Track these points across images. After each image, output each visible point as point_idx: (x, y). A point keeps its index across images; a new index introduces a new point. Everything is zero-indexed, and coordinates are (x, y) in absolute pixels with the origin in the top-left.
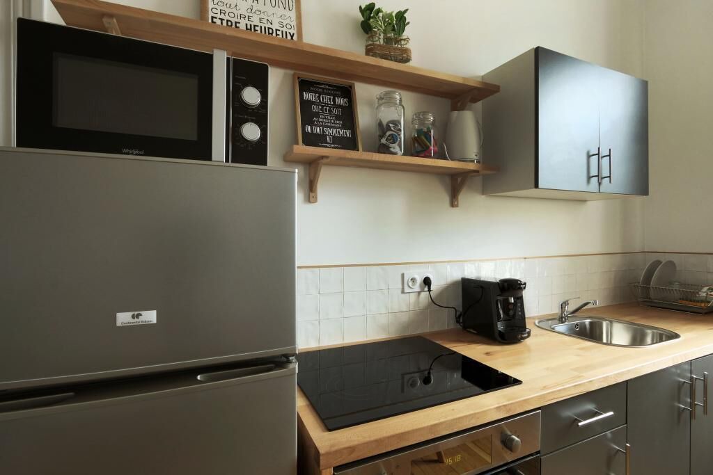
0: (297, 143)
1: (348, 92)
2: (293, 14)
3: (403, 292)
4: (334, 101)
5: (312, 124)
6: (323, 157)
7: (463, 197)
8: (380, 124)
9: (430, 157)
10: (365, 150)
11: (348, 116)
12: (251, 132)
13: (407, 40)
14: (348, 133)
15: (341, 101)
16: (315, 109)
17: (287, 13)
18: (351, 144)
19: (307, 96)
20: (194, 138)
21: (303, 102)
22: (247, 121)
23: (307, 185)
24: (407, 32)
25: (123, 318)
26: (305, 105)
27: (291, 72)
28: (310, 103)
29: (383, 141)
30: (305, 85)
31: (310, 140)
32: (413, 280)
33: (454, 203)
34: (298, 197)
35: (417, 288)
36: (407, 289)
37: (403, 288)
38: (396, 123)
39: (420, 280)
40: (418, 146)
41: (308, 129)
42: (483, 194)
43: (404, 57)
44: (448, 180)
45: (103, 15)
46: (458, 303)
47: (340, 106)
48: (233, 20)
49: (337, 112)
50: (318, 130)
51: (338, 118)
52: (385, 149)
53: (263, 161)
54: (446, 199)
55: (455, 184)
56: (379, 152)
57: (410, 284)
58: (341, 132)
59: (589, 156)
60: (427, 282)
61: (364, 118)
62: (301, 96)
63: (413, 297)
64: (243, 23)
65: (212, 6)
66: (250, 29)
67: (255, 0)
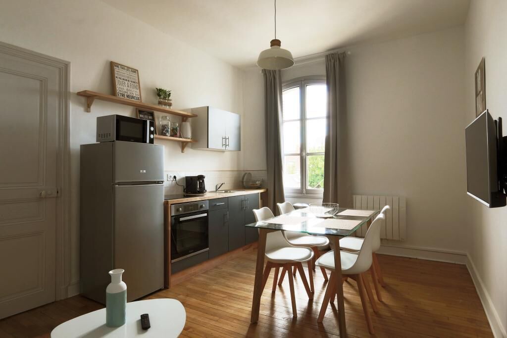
1: (152, 114)
2: (138, 91)
3: (168, 180)
7: (185, 150)
8: (163, 126)
9: (177, 137)
10: (159, 135)
13: (171, 100)
15: (151, 117)
20: (142, 137)
22: (151, 134)
24: (171, 98)
25: (141, 171)
27: (135, 107)
29: (164, 131)
30: (140, 112)
32: (171, 176)
33: (182, 152)
38: (168, 126)
39: (173, 176)
40: (174, 134)
42: (191, 148)
43: (170, 105)
44: (181, 144)
46: (185, 184)
48: (123, 93)
52: (165, 135)
53: (153, 143)
54: (180, 150)
55: (183, 145)
57: (170, 178)
59: (223, 138)
60: (175, 177)
61: (158, 122)
62: (140, 116)
63: (171, 182)
64: (126, 94)
65: (117, 89)
66: (128, 96)
67: (128, 86)
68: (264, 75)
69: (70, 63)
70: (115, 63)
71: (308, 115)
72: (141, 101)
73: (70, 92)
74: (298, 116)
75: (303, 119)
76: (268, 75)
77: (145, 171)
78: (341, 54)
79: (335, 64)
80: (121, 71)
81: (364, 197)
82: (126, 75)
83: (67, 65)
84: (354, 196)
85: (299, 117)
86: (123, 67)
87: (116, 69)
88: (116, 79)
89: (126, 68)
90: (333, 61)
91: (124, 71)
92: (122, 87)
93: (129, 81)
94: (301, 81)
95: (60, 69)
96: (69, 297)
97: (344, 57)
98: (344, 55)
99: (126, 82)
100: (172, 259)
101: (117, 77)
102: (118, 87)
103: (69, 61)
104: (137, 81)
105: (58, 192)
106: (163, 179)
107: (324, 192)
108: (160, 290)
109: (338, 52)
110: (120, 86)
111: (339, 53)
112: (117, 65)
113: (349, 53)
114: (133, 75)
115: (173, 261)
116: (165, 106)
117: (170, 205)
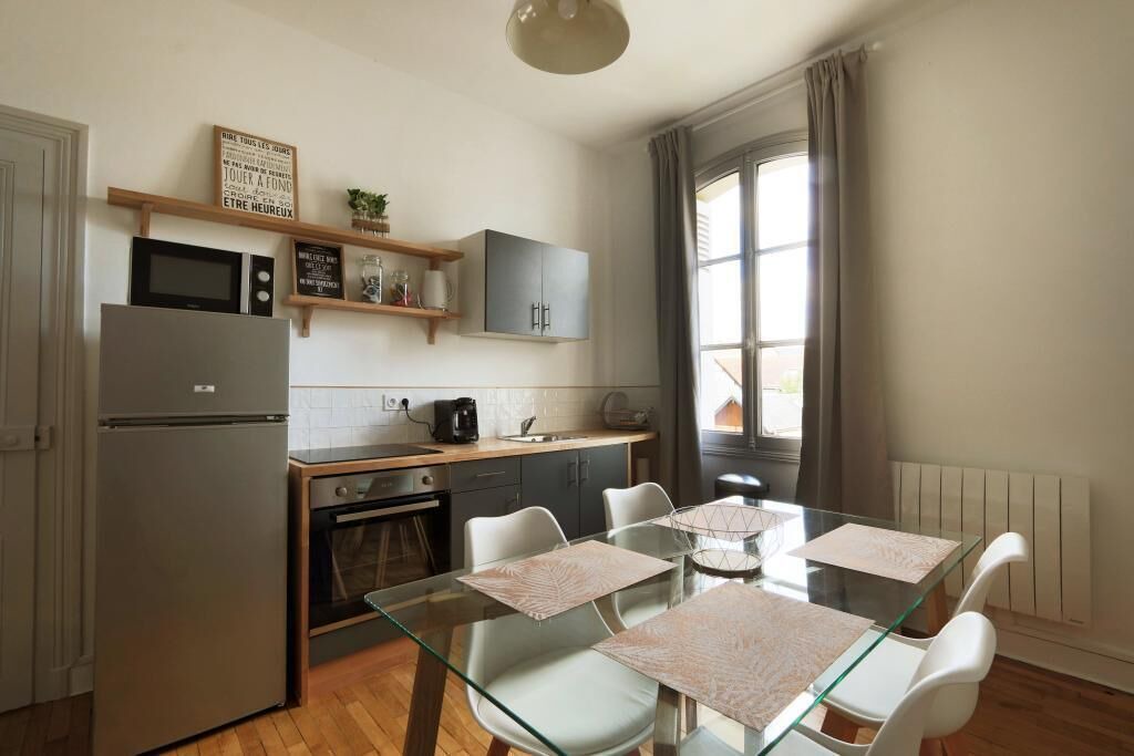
0: (292, 293)
1: (337, 253)
2: (291, 195)
3: (384, 409)
4: (325, 259)
5: (305, 277)
6: (313, 304)
7: (438, 336)
8: (363, 279)
9: (404, 306)
11: (337, 272)
12: (263, 296)
13: (386, 217)
14: (336, 285)
15: (331, 260)
16: (309, 265)
17: (286, 193)
18: (338, 294)
19: (302, 255)
20: (228, 298)
21: (298, 259)
22: (260, 290)
23: (301, 323)
24: (387, 211)
25: (198, 388)
26: (300, 262)
27: (288, 236)
28: (305, 260)
29: (365, 292)
30: (300, 246)
31: (304, 290)
32: (393, 401)
33: (431, 340)
34: (293, 333)
35: (396, 407)
36: (387, 408)
37: (384, 408)
38: (376, 279)
39: (399, 401)
40: (395, 297)
41: (302, 281)
42: (458, 334)
43: (384, 229)
44: (426, 323)
45: (144, 202)
47: (329, 264)
48: (242, 200)
49: (329, 268)
50: (310, 282)
51: (327, 273)
52: (366, 299)
53: (269, 314)
54: (424, 337)
55: (432, 326)
56: (362, 301)
57: (391, 404)
58: (331, 284)
59: (533, 309)
60: (405, 402)
61: (350, 272)
62: (297, 255)
63: (392, 413)
64: (250, 202)
65: (224, 188)
66: (256, 207)
67: (260, 183)
68: (652, 156)
69: (86, 127)
70: (224, 129)
72: (297, 219)
73: (85, 198)
75: (749, 254)
76: (660, 152)
77: (211, 389)
78: (851, 55)
79: (834, 86)
80: (241, 147)
81: (930, 471)
82: (256, 157)
83: (75, 131)
84: (897, 465)
85: (737, 250)
86: (248, 139)
87: (226, 144)
88: (223, 165)
89: (257, 141)
90: (826, 80)
91: (252, 149)
92: (242, 185)
93: (263, 171)
94: (744, 154)
95: (58, 141)
96: (74, 694)
97: (860, 61)
98: (860, 57)
99: (256, 175)
100: (312, 626)
101: (226, 162)
102: (227, 185)
103: (85, 123)
104: (290, 173)
105: (37, 439)
106: (287, 409)
107: (802, 449)
108: (275, 709)
109: (833, 56)
110: (236, 184)
111: (846, 53)
112: (231, 135)
113: (876, 47)
114: (278, 158)
115: (315, 632)
116: (371, 232)
117: (306, 480)
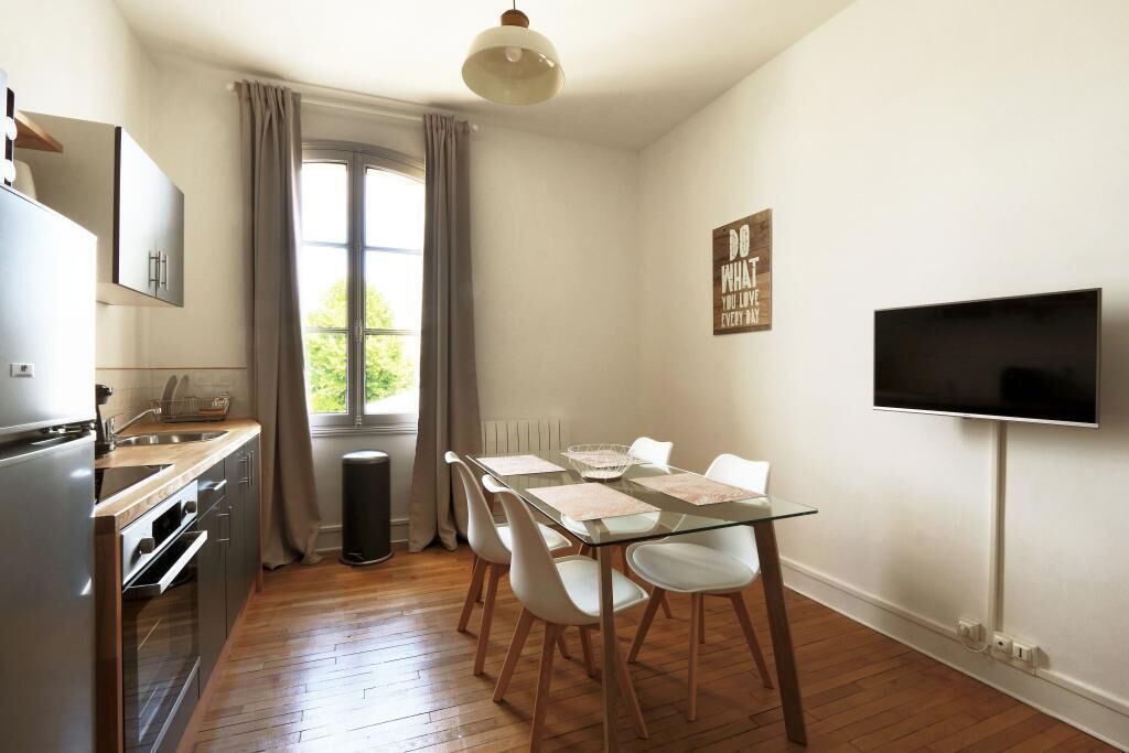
59: (150, 258)
71: (371, 236)
74: (342, 236)
75: (356, 246)
78: (460, 123)
79: (449, 140)
81: (501, 425)
85: (345, 240)
90: (443, 132)
94: (355, 153)
97: (464, 131)
109: (453, 117)
111: (456, 119)
113: (475, 127)
117: (117, 537)
